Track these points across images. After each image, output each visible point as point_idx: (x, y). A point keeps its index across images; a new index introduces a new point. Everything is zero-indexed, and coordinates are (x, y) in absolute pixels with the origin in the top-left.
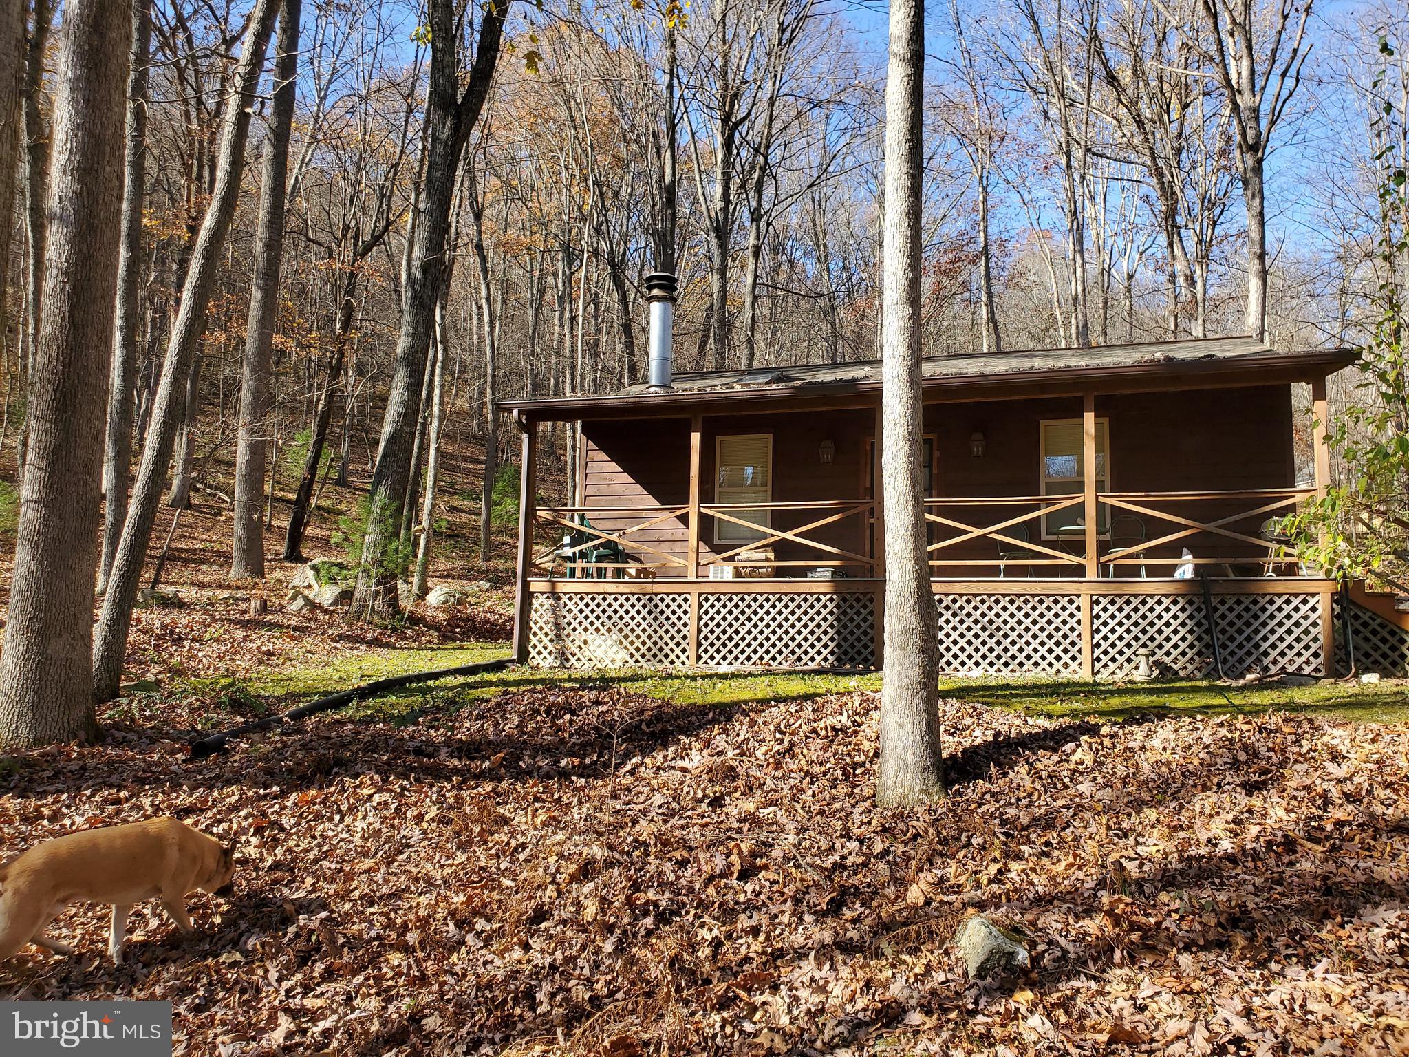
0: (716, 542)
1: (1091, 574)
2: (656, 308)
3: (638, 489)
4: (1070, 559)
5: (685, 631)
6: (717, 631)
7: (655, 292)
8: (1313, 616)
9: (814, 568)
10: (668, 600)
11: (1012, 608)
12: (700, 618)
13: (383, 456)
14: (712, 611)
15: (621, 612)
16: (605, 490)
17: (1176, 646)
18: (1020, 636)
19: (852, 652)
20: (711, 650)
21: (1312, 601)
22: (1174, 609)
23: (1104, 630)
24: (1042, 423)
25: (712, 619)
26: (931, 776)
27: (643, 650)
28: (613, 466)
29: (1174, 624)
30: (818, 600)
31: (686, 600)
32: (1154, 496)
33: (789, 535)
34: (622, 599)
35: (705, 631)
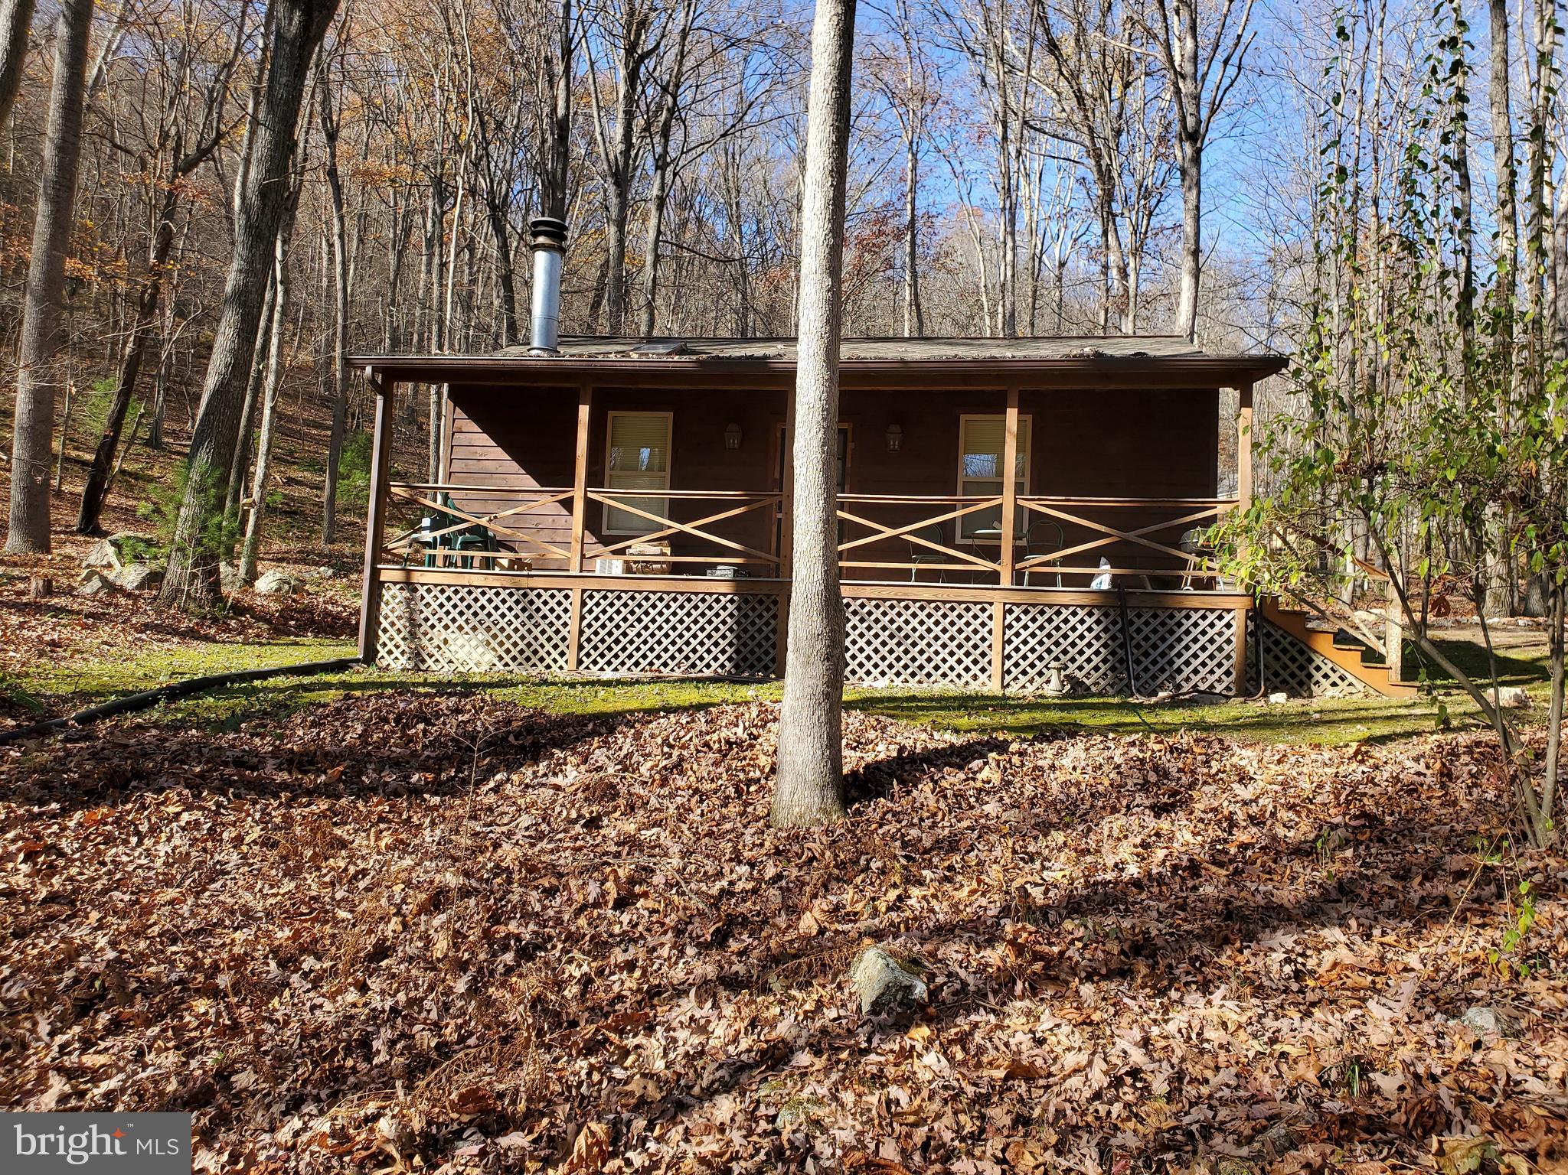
0: (605, 532)
1: (1006, 581)
2: (541, 258)
3: (514, 466)
4: (984, 565)
5: (564, 632)
6: (602, 633)
7: (541, 240)
8: (1228, 633)
9: (714, 566)
10: (545, 596)
11: (922, 615)
12: (583, 618)
13: (206, 414)
14: (597, 610)
15: (490, 608)
16: (474, 466)
17: (1089, 660)
18: (929, 645)
19: (751, 659)
20: (594, 654)
21: (1227, 617)
22: (1089, 621)
23: (1016, 641)
24: (963, 418)
25: (597, 619)
26: (830, 794)
27: (514, 652)
28: (485, 439)
29: (1089, 636)
30: (718, 601)
31: (567, 597)
32: (1075, 501)
33: (688, 528)
34: (491, 593)
35: (588, 632)
